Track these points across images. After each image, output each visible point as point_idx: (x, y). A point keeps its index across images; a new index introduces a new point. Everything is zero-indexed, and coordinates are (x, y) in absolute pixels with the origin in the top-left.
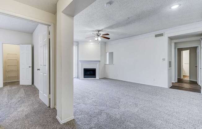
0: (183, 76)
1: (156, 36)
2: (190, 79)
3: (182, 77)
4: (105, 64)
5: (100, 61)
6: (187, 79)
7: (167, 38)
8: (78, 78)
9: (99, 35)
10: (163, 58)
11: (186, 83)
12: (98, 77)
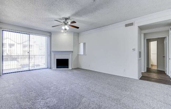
0: (151, 65)
1: (127, 25)
2: (157, 68)
3: (150, 67)
4: (78, 55)
5: (72, 52)
6: (155, 68)
7: (137, 27)
8: (51, 68)
9: (66, 23)
10: (133, 48)
11: (154, 72)
12: (71, 67)
